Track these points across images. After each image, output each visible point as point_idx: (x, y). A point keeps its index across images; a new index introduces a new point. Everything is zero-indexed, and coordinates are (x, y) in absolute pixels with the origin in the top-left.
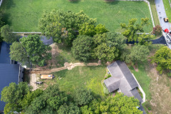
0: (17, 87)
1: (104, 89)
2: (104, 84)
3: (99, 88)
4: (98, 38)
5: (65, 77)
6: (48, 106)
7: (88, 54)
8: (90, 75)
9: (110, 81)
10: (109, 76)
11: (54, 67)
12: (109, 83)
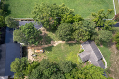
0: (20, 62)
1: (79, 59)
2: (79, 56)
3: (76, 58)
4: (76, 25)
5: (51, 51)
6: (43, 76)
7: (68, 37)
8: (69, 50)
9: (83, 54)
10: (83, 51)
11: (43, 44)
12: (83, 56)
